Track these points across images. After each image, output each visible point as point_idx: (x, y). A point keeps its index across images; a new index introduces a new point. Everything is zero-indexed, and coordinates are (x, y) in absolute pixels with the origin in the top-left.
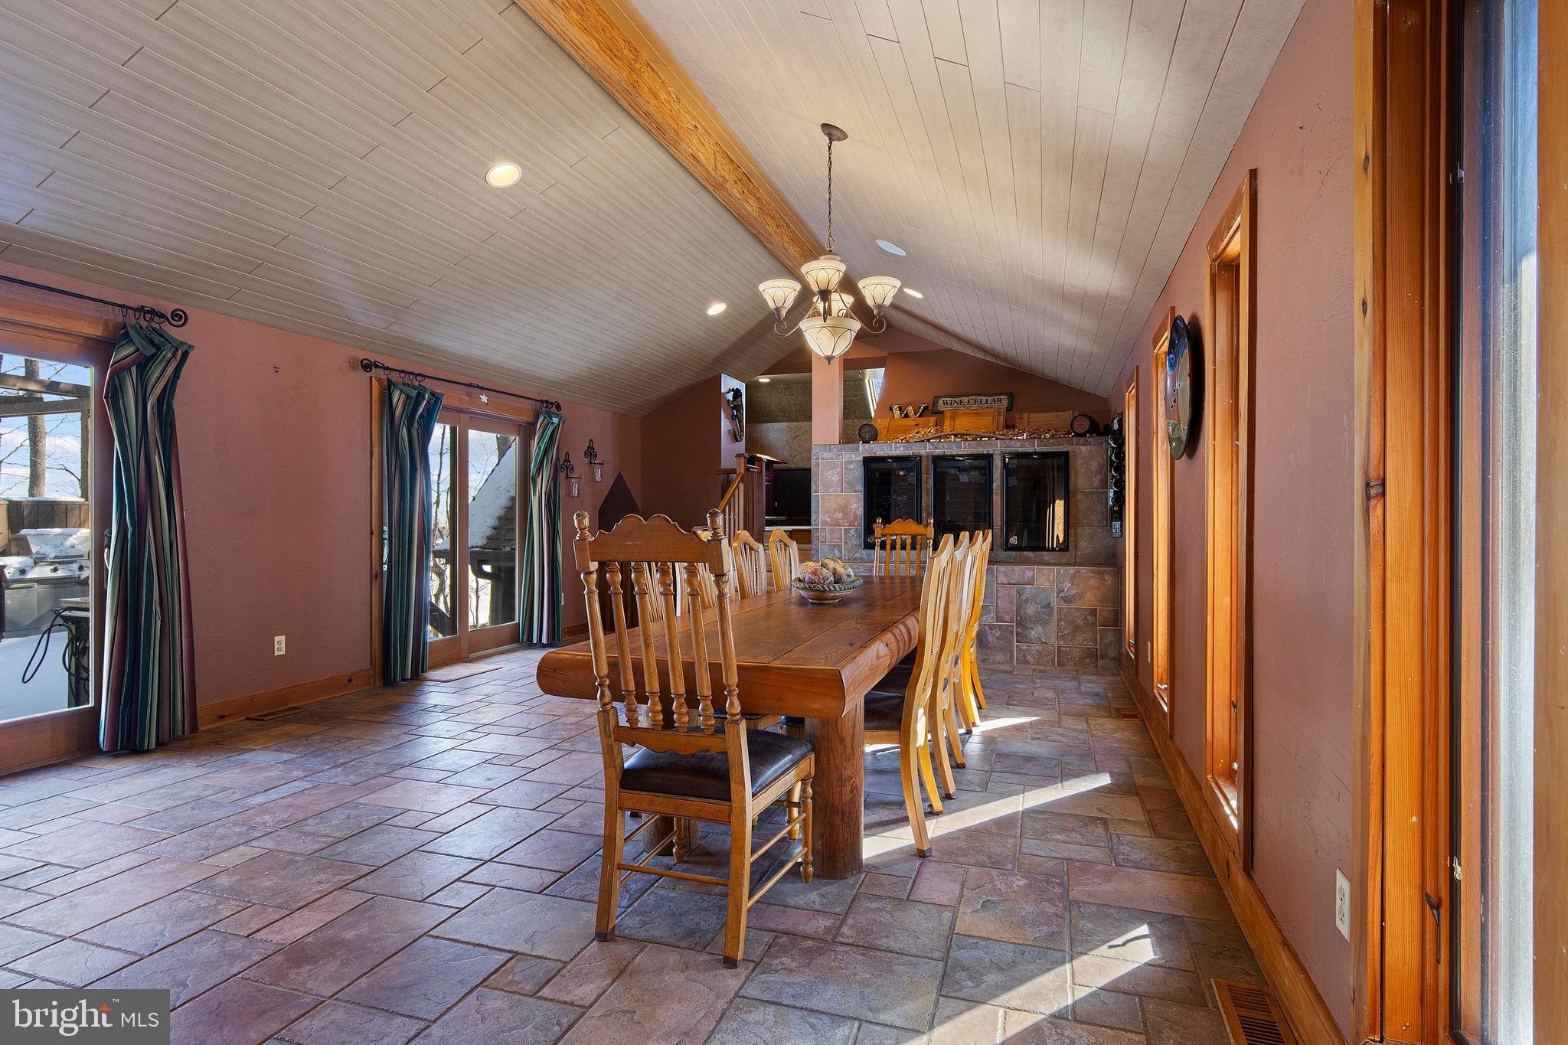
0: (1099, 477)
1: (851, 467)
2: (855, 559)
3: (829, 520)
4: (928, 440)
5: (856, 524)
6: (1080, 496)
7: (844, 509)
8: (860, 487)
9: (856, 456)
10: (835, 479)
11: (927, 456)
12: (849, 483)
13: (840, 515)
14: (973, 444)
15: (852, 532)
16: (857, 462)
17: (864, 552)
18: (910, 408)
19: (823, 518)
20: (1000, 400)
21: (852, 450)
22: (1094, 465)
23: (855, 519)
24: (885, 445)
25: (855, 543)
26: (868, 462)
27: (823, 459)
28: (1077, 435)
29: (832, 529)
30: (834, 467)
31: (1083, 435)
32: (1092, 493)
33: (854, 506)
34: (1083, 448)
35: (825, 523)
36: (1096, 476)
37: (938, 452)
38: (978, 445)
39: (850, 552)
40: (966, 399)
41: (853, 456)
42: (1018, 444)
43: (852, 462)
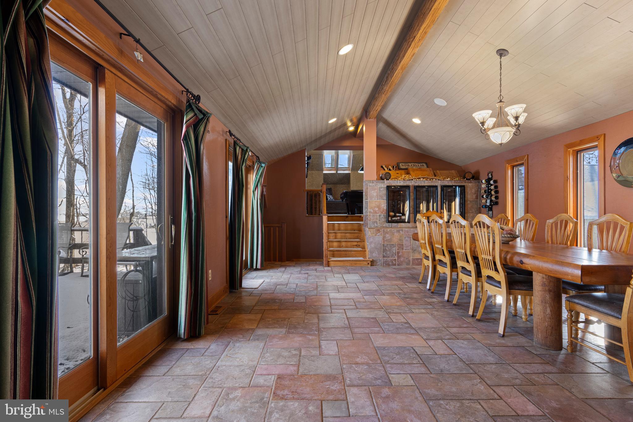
0: (475, 195)
1: (382, 190)
2: (383, 227)
3: (372, 211)
4: (412, 180)
5: (384, 213)
6: (469, 202)
7: (379, 207)
8: (385, 198)
9: (384, 185)
10: (375, 194)
11: (412, 186)
12: (381, 196)
13: (377, 209)
14: (430, 181)
15: (382, 216)
16: (384, 187)
17: (387, 224)
18: (390, 167)
19: (370, 210)
20: (423, 165)
21: (382, 183)
22: (473, 191)
23: (383, 211)
24: (395, 181)
25: (383, 220)
26: (388, 187)
27: (370, 186)
28: (467, 179)
29: (373, 215)
30: (375, 190)
31: (469, 179)
32: (473, 201)
33: (383, 206)
34: (470, 184)
35: (370, 212)
36: (474, 195)
37: (416, 184)
38: (432, 182)
39: (381, 224)
40: (410, 164)
41: (383, 185)
42: (447, 182)
43: (382, 188)
